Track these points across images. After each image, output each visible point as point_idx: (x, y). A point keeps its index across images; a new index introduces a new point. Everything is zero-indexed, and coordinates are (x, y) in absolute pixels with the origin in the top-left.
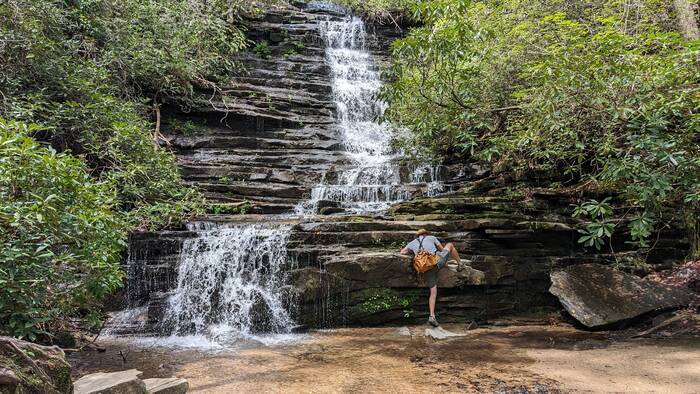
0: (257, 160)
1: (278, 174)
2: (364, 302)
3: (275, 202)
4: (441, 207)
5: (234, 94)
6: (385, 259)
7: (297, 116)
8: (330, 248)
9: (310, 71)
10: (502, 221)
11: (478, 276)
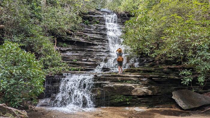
0: (84, 55)
1: (90, 59)
2: (115, 99)
3: (89, 67)
4: (139, 70)
5: (78, 36)
6: (122, 86)
7: (97, 42)
8: (105, 82)
9: (100, 29)
10: (158, 76)
11: (150, 92)
